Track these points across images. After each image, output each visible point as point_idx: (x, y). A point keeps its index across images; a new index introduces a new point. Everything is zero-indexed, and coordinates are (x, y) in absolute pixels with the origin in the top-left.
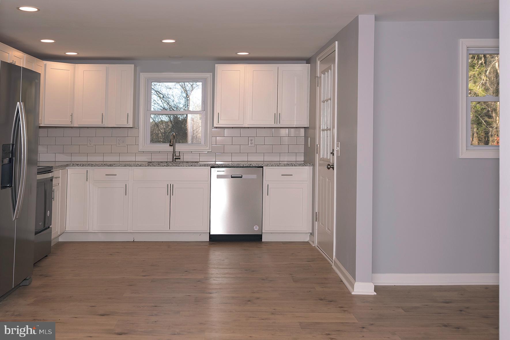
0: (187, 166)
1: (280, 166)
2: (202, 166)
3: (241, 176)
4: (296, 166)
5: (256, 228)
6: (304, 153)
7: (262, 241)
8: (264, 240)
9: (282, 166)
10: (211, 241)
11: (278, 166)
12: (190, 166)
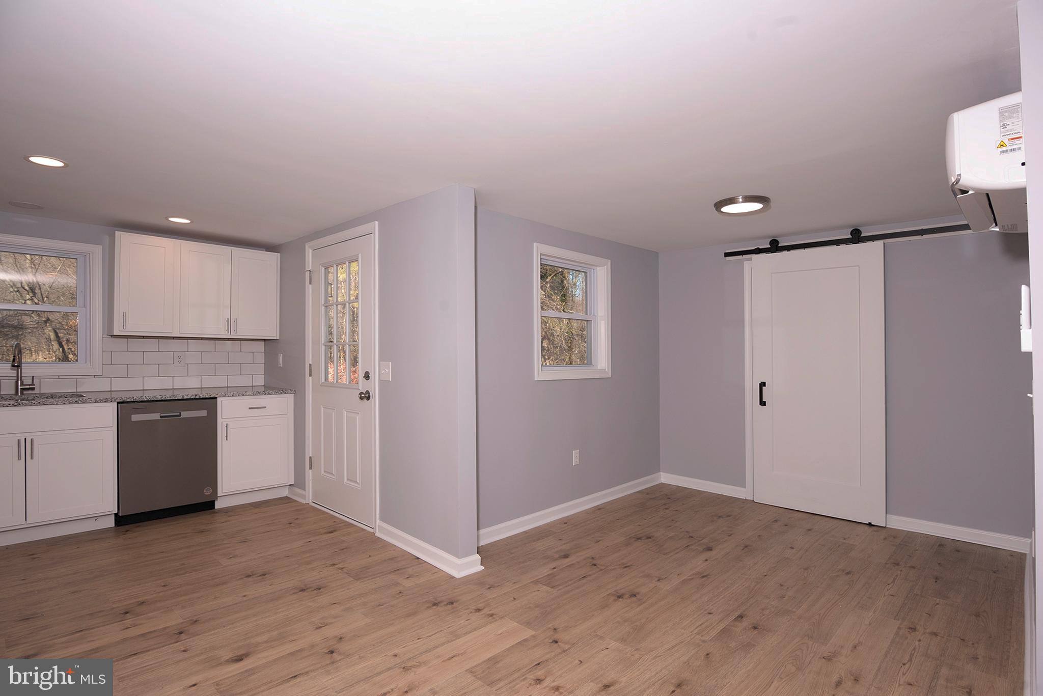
0: (64, 404)
1: (246, 395)
2: (100, 402)
3: (179, 414)
4: (270, 394)
5: (207, 492)
6: (264, 375)
7: (216, 508)
8: (218, 505)
9: (249, 395)
10: (117, 526)
11: (243, 395)
12: (72, 403)
